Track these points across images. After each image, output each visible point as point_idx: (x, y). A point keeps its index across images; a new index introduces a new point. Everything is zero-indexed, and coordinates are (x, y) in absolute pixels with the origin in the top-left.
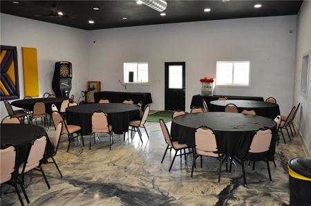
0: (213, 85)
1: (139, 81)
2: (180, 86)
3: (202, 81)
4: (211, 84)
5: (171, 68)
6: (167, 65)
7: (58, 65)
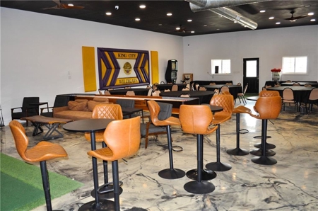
0: (280, 74)
1: (223, 72)
2: (255, 75)
3: (272, 71)
4: (279, 73)
5: (248, 63)
6: (245, 60)
7: (170, 62)
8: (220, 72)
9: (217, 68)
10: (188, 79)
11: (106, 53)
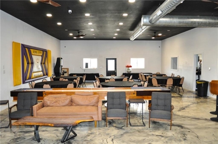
2: (113, 70)
3: (127, 67)
4: (130, 68)
5: (109, 61)
6: (107, 59)
8: (89, 67)
9: (87, 65)
10: (66, 72)
11: (27, 49)
